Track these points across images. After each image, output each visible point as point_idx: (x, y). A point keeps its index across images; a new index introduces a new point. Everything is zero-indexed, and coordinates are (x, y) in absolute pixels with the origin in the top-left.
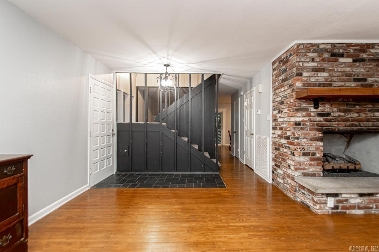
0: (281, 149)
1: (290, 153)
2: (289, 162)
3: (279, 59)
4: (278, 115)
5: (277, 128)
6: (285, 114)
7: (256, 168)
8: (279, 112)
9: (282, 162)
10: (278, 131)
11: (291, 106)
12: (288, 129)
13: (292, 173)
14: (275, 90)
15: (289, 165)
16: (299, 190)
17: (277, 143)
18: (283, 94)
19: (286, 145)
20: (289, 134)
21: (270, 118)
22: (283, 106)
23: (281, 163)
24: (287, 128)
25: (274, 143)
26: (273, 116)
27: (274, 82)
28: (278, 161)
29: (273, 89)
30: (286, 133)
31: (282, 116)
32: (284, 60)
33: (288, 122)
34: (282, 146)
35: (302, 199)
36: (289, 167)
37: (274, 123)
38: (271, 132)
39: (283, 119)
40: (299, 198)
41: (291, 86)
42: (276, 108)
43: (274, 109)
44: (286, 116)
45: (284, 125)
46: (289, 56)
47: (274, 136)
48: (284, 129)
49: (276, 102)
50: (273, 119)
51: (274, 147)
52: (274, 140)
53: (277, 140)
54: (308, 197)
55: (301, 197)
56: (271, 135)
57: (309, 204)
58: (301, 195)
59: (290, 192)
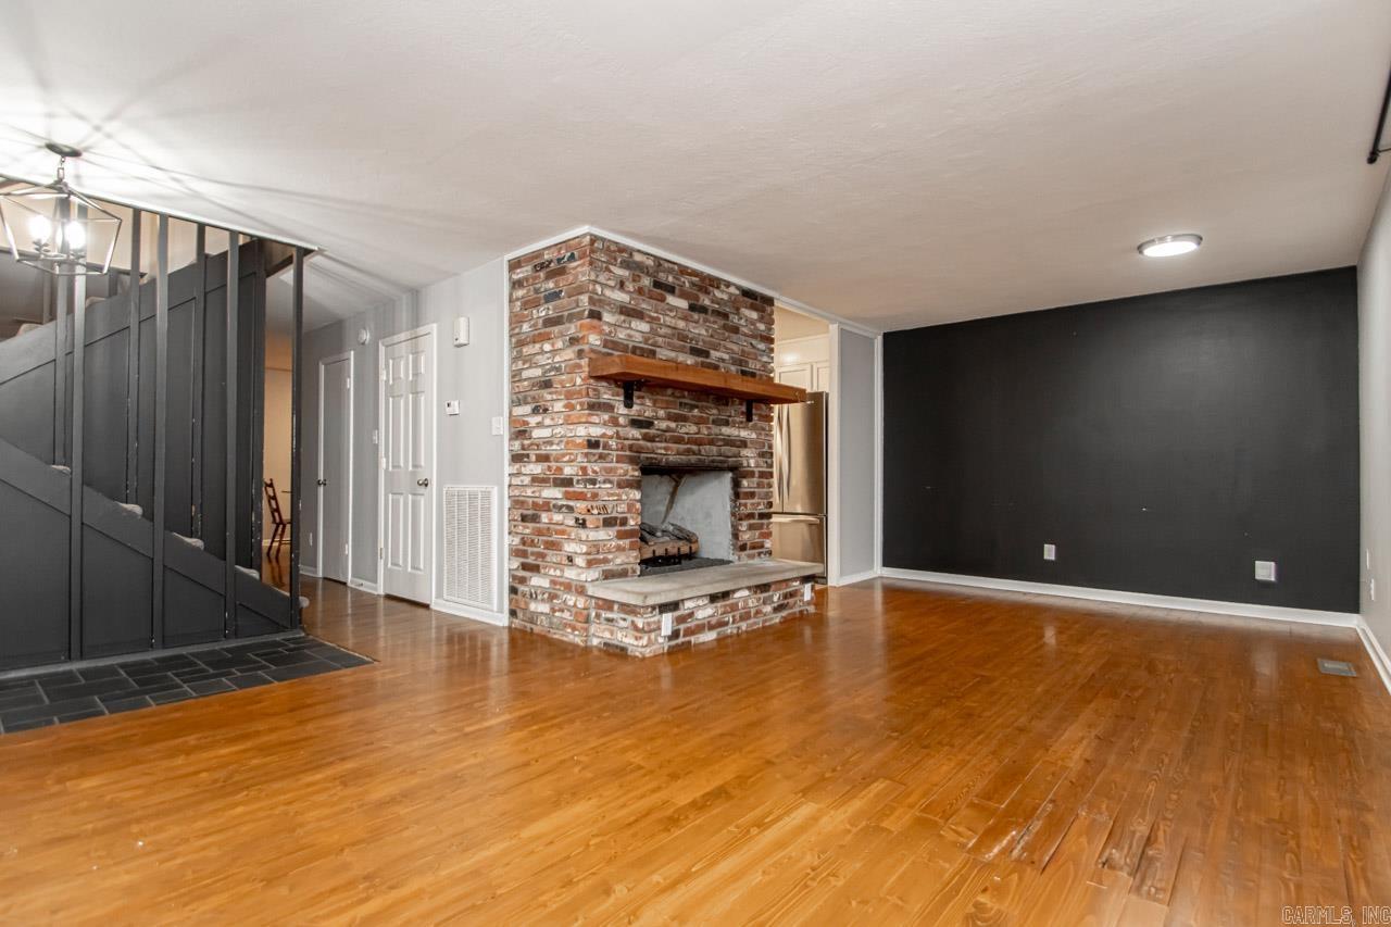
0: (544, 517)
1: (572, 523)
2: (569, 548)
3: (537, 257)
4: (533, 420)
5: (528, 456)
6: (556, 416)
7: (439, 595)
8: (535, 411)
9: (545, 551)
10: (532, 466)
11: (574, 394)
12: (567, 458)
13: (579, 574)
14: (521, 344)
15: (568, 557)
16: (598, 616)
17: (530, 500)
18: (550, 361)
19: (560, 503)
20: (568, 471)
21: (502, 427)
22: (550, 393)
23: (543, 556)
24: (564, 455)
25: (517, 503)
26: (515, 421)
27: (516, 320)
28: (533, 554)
29: (514, 340)
30: (560, 469)
31: (548, 422)
32: (552, 265)
33: (565, 439)
34: (547, 506)
35: (607, 635)
36: (571, 561)
37: (517, 445)
38: (507, 469)
39: (550, 430)
40: (599, 635)
41: (573, 341)
42: (525, 397)
43: (518, 400)
44: (561, 422)
45: (554, 447)
46: (566, 259)
47: (516, 481)
48: (552, 459)
49: (525, 380)
50: (513, 430)
51: (517, 514)
52: (517, 493)
53: (529, 492)
54: (622, 624)
55: (604, 630)
56: (507, 480)
57: (625, 640)
58: (603, 627)
59: (574, 629)
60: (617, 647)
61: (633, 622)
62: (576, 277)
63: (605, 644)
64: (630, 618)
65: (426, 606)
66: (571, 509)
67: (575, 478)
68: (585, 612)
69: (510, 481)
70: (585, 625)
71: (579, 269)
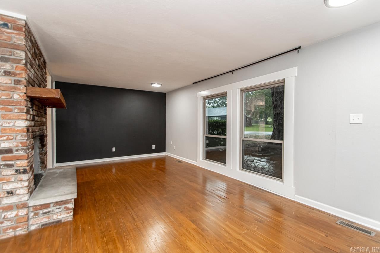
1: (13, 172)
2: (8, 187)
11: (12, 103)
12: (6, 138)
13: (21, 198)
15: (8, 192)
16: (36, 214)
35: (45, 220)
36: (12, 193)
54: (57, 210)
55: (42, 219)
57: (59, 217)
58: (40, 218)
59: (14, 228)
60: (53, 222)
61: (65, 208)
62: (10, 38)
63: (42, 225)
64: (63, 206)
66: (11, 166)
67: (14, 149)
68: (27, 216)
70: (26, 223)
71: (14, 35)
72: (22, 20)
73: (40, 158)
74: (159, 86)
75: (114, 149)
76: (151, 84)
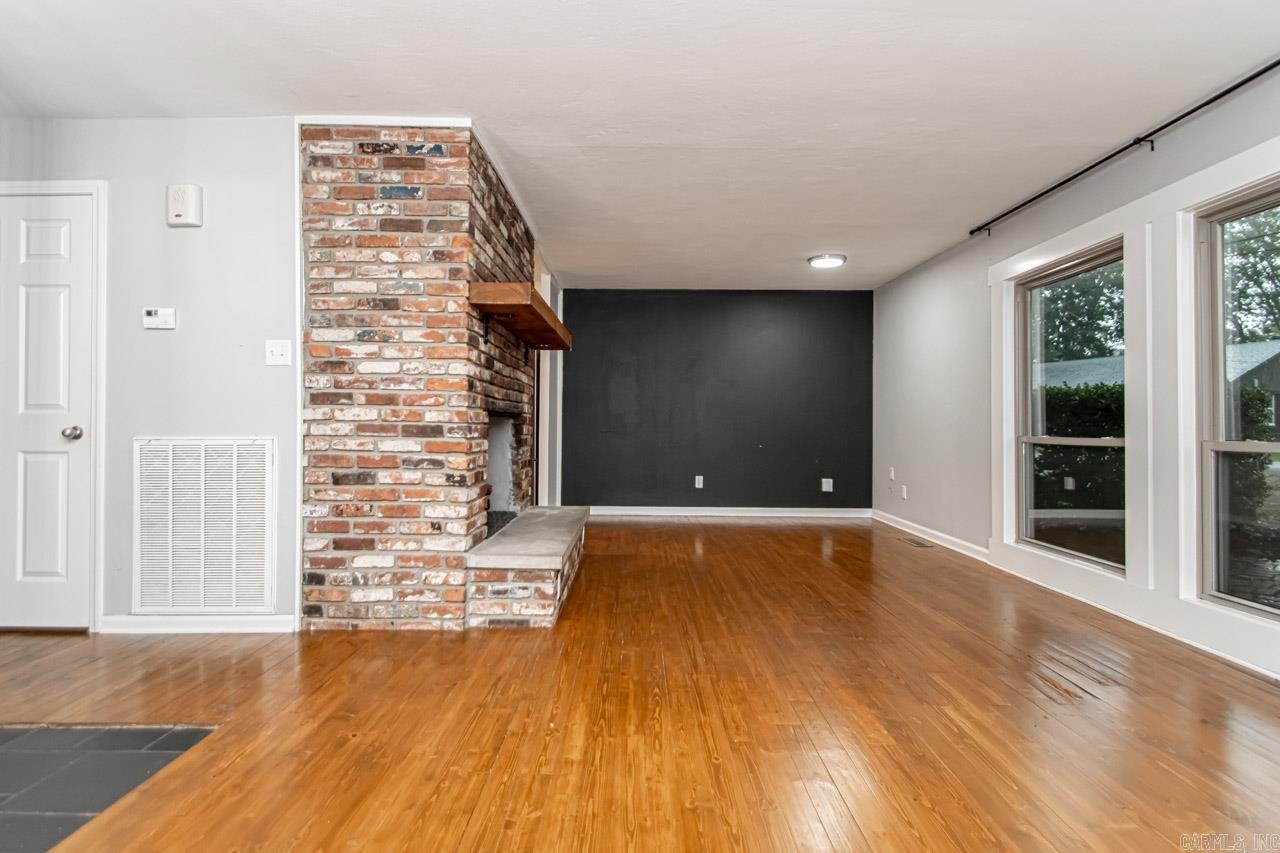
0: (384, 477)
1: (442, 480)
2: (434, 512)
3: (365, 134)
4: (359, 350)
5: (349, 396)
6: (409, 348)
8: (364, 338)
9: (386, 520)
10: (356, 410)
11: (444, 322)
12: (432, 401)
13: (453, 544)
14: (330, 243)
15: (433, 525)
16: (481, 591)
17: (354, 455)
18: (395, 275)
19: (416, 457)
20: (431, 417)
21: (286, 353)
22: (395, 317)
23: (381, 527)
24: (426, 397)
26: (317, 348)
27: (315, 212)
28: (356, 525)
29: (313, 237)
30: (420, 416)
31: (390, 352)
32: (397, 151)
33: (425, 377)
34: (390, 462)
35: (497, 610)
36: (439, 528)
37: (323, 382)
38: (301, 414)
39: (397, 364)
40: (481, 612)
41: (439, 256)
42: (341, 318)
43: (324, 320)
44: (417, 354)
45: (405, 386)
46: (424, 150)
47: (315, 430)
48: (401, 401)
49: (339, 294)
50: (312, 361)
51: (324, 475)
52: (322, 445)
53: (352, 444)
54: (521, 593)
55: (492, 606)
56: (301, 429)
57: (524, 611)
58: (487, 602)
59: (442, 612)
60: (512, 622)
61: (537, 590)
62: (445, 177)
63: (491, 622)
64: (532, 586)
65: (82, 633)
66: (438, 464)
67: (446, 427)
68: (462, 589)
69: (309, 429)
70: (462, 605)
71: (451, 168)
72: (462, 129)
73: (514, 474)
74: (837, 263)
75: (699, 482)
76: (810, 260)
